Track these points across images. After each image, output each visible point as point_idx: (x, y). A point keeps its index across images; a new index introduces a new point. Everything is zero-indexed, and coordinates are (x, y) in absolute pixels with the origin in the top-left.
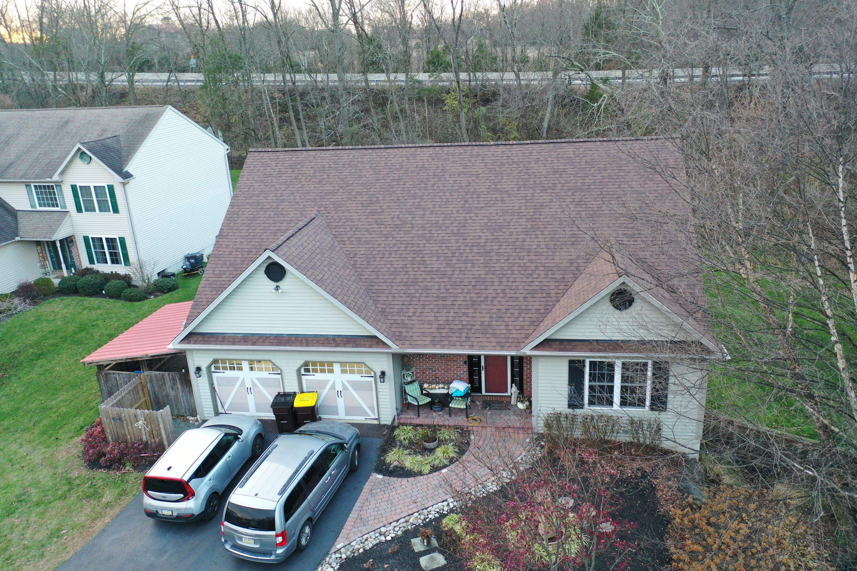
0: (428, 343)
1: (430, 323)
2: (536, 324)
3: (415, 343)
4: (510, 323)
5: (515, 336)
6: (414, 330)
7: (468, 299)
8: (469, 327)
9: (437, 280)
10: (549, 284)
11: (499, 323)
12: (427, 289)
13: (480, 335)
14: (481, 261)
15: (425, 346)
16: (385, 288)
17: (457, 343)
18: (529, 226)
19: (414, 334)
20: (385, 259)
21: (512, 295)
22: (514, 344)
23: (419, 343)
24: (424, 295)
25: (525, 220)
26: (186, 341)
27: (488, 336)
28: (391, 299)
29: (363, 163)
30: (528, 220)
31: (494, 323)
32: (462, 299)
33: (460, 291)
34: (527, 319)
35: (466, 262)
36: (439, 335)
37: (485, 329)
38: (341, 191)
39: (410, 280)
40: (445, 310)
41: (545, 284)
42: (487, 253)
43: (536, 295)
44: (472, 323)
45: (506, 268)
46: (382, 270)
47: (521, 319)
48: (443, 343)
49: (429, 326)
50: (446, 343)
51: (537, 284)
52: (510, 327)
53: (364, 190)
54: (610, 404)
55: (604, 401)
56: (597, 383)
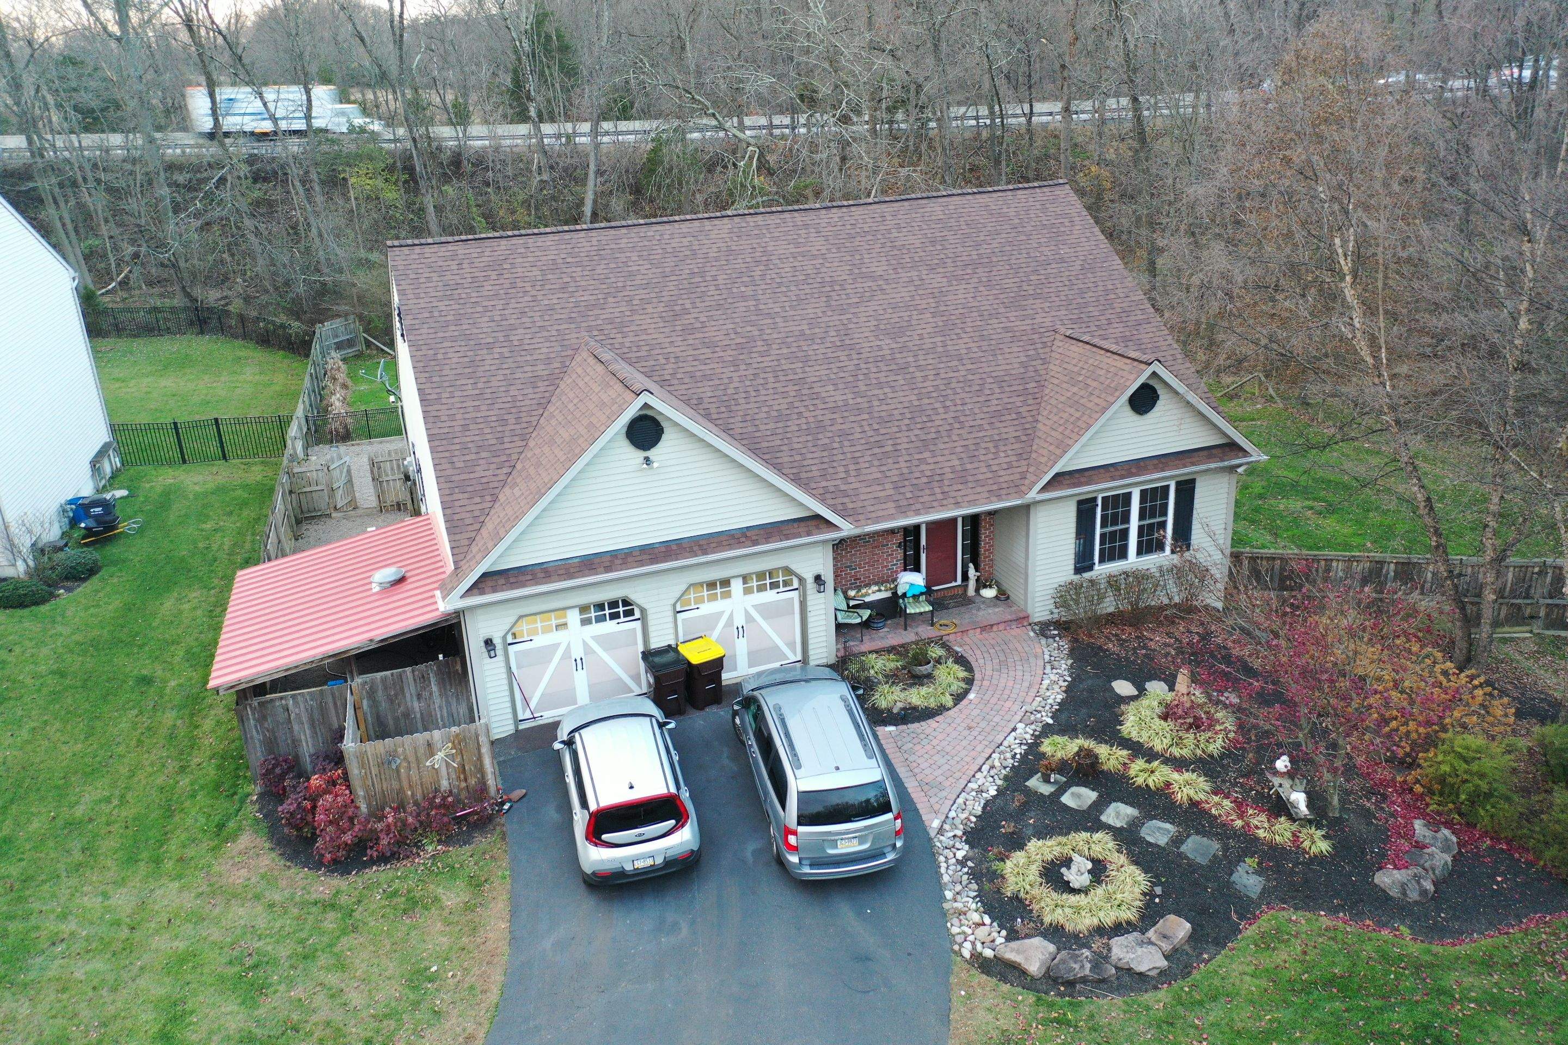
0: (893, 511)
1: (879, 482)
2: (1025, 456)
3: (873, 515)
4: (991, 462)
5: (1007, 478)
6: (863, 497)
7: (914, 439)
8: (937, 478)
9: (853, 418)
10: (1011, 400)
11: (976, 465)
12: (843, 434)
13: (960, 487)
14: (902, 382)
15: (891, 517)
16: (779, 442)
17: (935, 504)
18: (941, 324)
19: (866, 503)
20: (753, 400)
21: (972, 423)
22: (1012, 490)
23: (880, 513)
24: (846, 443)
25: (929, 315)
26: (475, 591)
27: (970, 485)
28: (798, 458)
29: (621, 250)
30: (934, 315)
31: (969, 466)
32: (905, 440)
33: (896, 429)
34: (1010, 453)
35: (880, 385)
36: (901, 497)
37: (962, 477)
38: (611, 300)
39: (813, 425)
40: (890, 461)
41: (1007, 400)
42: (903, 369)
43: (1003, 418)
44: (939, 472)
45: (942, 387)
46: (757, 417)
47: (1002, 455)
48: (913, 508)
49: (880, 488)
50: (919, 506)
51: (996, 402)
52: (994, 468)
53: (654, 295)
54: (1123, 554)
55: (1116, 550)
56: (1110, 529)
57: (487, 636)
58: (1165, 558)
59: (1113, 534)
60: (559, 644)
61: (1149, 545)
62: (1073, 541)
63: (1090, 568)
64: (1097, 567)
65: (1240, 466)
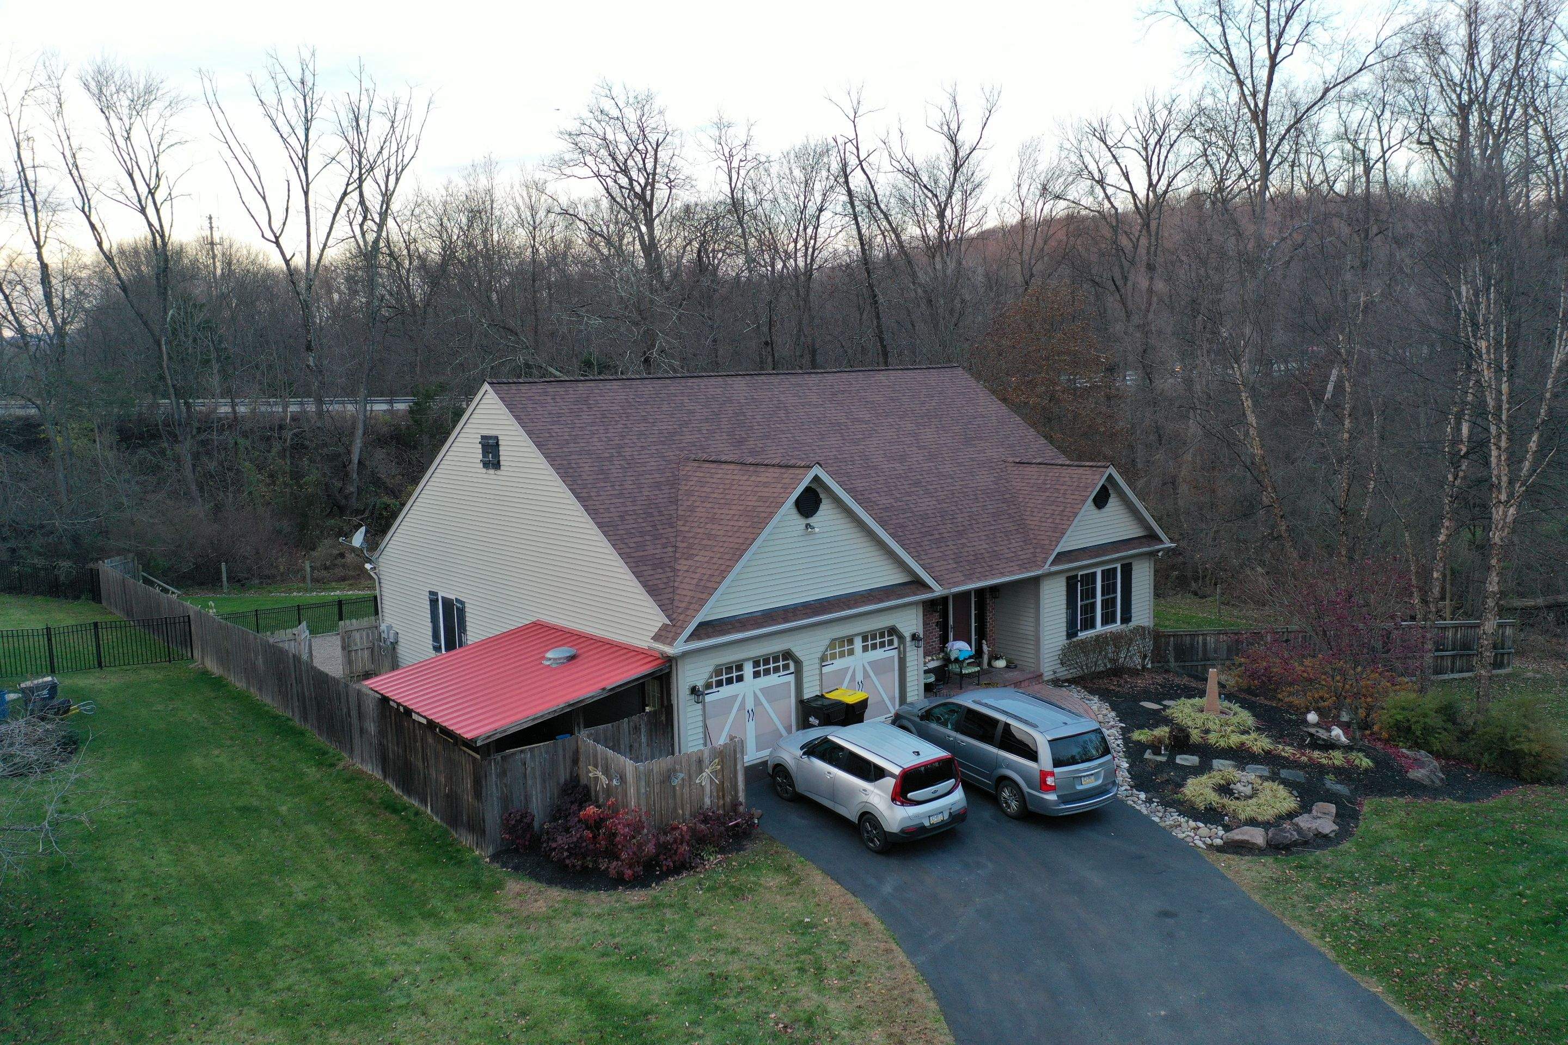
2: (1028, 542)
4: (1009, 546)
5: (1024, 557)
7: (950, 530)
9: (902, 516)
10: (1000, 506)
13: (997, 562)
15: (964, 582)
17: (987, 574)
18: (927, 454)
19: (942, 573)
22: (1032, 564)
23: (955, 580)
25: (915, 448)
26: (695, 637)
30: (918, 448)
32: (945, 531)
33: (935, 524)
34: (1017, 540)
37: (995, 556)
38: (684, 429)
40: (943, 544)
41: (997, 506)
43: (1001, 517)
44: (978, 552)
45: (950, 496)
47: (1013, 541)
48: (975, 576)
50: (977, 575)
52: (1013, 550)
53: (715, 427)
54: (1093, 626)
55: (1089, 623)
56: (1085, 602)
57: (693, 684)
58: (1117, 626)
59: (1086, 605)
60: (737, 696)
61: (1108, 618)
62: (1065, 611)
63: (1076, 635)
64: (1079, 634)
65: (1159, 551)
